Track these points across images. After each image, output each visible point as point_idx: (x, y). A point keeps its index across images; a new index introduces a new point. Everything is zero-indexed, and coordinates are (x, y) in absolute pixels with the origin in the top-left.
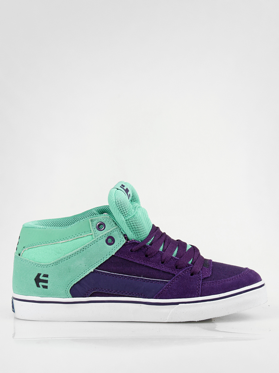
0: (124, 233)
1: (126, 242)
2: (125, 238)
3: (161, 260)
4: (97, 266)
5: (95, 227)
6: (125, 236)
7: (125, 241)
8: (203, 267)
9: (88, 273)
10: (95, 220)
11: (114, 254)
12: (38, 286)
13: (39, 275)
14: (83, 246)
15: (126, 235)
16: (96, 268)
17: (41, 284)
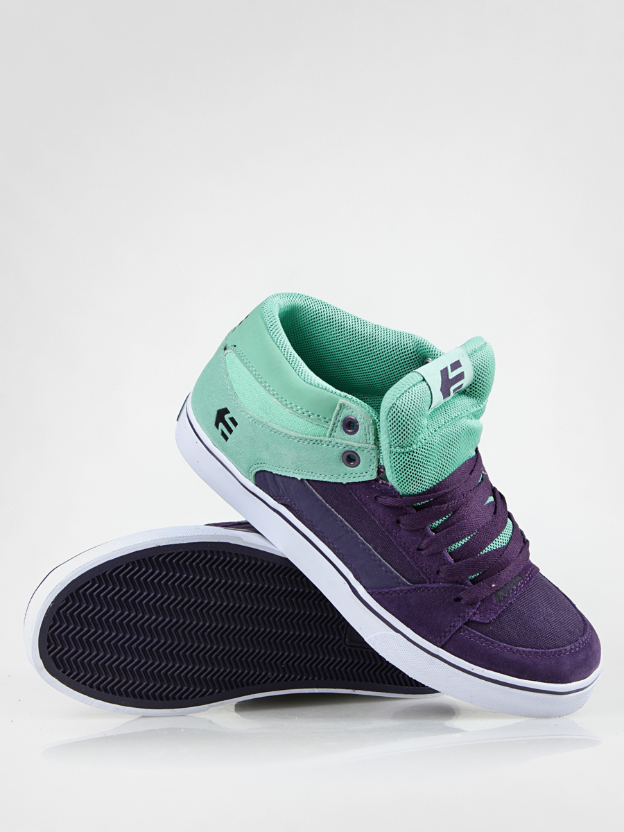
0: (382, 464)
1: (376, 480)
2: (379, 472)
3: (420, 545)
4: (311, 478)
5: (341, 419)
6: (381, 470)
7: (374, 476)
8: (491, 595)
9: (291, 475)
10: (349, 408)
11: (344, 483)
12: (217, 425)
13: (226, 411)
14: (302, 436)
15: (384, 469)
16: (307, 480)
17: (221, 425)
